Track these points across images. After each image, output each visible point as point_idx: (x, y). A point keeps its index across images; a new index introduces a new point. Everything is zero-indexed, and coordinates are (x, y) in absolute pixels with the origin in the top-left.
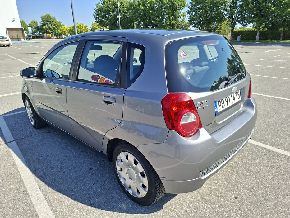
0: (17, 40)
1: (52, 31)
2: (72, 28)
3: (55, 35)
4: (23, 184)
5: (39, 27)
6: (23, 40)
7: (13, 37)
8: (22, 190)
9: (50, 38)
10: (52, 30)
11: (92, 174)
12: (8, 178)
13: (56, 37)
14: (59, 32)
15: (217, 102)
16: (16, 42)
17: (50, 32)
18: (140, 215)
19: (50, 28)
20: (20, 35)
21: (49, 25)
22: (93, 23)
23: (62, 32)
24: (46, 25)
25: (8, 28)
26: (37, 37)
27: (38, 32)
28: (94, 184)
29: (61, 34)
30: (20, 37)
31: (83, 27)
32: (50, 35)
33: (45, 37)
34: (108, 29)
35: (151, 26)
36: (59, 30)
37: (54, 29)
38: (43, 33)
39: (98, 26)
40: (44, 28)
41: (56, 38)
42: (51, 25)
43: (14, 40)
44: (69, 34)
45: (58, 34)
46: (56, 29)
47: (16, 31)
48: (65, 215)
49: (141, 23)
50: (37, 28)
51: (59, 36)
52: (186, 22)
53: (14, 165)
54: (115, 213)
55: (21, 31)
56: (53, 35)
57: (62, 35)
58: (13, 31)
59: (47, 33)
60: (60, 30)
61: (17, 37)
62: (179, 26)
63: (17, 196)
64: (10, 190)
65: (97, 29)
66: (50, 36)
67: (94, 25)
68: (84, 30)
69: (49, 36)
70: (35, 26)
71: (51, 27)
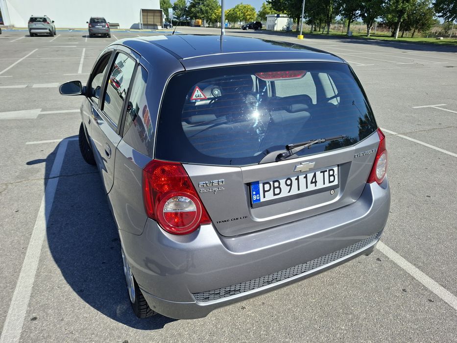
0: (153, 27)
1: (203, 16)
2: (232, 12)
3: (207, 22)
4: (29, 239)
5: (187, 9)
6: (160, 27)
7: (149, 23)
8: (22, 246)
9: (199, 26)
10: (204, 14)
11: (112, 248)
12: (19, 225)
13: (207, 25)
14: (214, 16)
15: (261, 185)
16: (150, 30)
17: (201, 16)
18: (127, 326)
19: (201, 10)
20: (157, 20)
21: (201, 6)
22: (264, 4)
23: (218, 17)
24: (197, 6)
25: (142, 10)
26: (183, 24)
27: (185, 17)
28: (103, 263)
29: (215, 19)
30: (157, 24)
31: (247, 11)
32: (200, 21)
33: (193, 24)
34: (285, 14)
35: (360, 12)
36: (213, 14)
37: (207, 12)
38: (191, 18)
39: (270, 9)
40: (193, 9)
41: (208, 27)
42: (204, 6)
43: (149, 27)
44: (227, 21)
45: (210, 19)
46: (210, 13)
47: (153, 14)
48: (43, 295)
49: (343, 6)
50: (183, 9)
51: (213, 23)
52: (431, 6)
53: (37, 210)
54: (99, 313)
55: (159, 14)
56: (205, 21)
57: (217, 22)
58: (149, 14)
59: (197, 17)
60: (215, 14)
61: (153, 23)
62: (415, 13)
63: (13, 252)
64: (12, 242)
65: (268, 13)
66: (200, 23)
67: (265, 8)
68: (250, 15)
69: (198, 22)
70: (181, 6)
71: (204, 8)
